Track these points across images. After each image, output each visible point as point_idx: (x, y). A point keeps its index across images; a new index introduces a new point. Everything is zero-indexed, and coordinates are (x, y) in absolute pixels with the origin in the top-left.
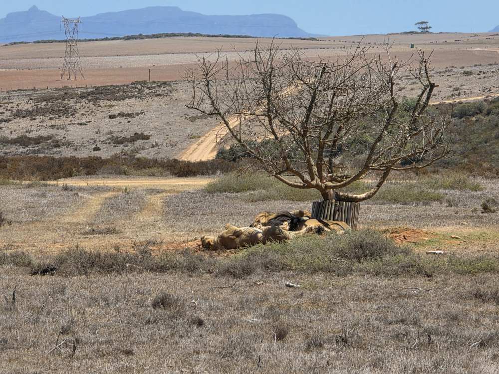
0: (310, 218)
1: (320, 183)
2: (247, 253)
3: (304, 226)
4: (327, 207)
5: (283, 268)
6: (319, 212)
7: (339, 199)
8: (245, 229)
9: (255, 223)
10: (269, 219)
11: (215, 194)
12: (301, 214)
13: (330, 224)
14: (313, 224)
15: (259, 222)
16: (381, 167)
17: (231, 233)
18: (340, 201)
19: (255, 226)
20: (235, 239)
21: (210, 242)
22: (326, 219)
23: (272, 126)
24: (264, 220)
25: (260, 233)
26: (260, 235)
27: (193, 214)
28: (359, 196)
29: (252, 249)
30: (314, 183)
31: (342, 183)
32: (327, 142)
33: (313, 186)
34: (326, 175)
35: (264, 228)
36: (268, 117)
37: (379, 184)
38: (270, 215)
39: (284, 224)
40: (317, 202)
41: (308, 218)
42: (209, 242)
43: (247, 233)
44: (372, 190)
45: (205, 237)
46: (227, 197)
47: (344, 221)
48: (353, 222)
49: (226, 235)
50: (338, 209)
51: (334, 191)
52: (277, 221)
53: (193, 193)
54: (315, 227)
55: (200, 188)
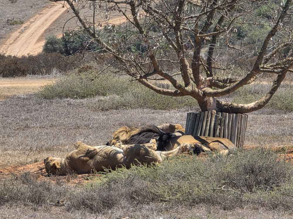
0: (183, 134)
1: (197, 90)
2: (106, 179)
3: (176, 145)
4: (205, 119)
5: (153, 199)
6: (196, 127)
7: (221, 108)
8: (100, 148)
9: (114, 141)
10: (132, 135)
11: (54, 101)
12: (172, 128)
13: (209, 141)
14: (188, 141)
15: (118, 138)
16: (274, 68)
17: (82, 153)
18: (222, 112)
19: (113, 144)
20: (87, 161)
21: (56, 165)
22: (204, 135)
23: (136, 16)
24: (124, 137)
25: (120, 153)
26: (120, 156)
27: (27, 127)
28: (246, 106)
29: (113, 174)
30: (189, 88)
31: (225, 89)
32: (205, 36)
33: (188, 93)
34: (204, 79)
35: (125, 147)
36: (131, 5)
37: (272, 90)
38: (132, 130)
39: (151, 142)
40: (193, 113)
41: (181, 134)
42: (54, 164)
43: (103, 153)
44: (263, 99)
45: (50, 159)
46: (69, 104)
47: (228, 138)
48: (238, 139)
49: (76, 156)
50: (220, 122)
51: (214, 99)
52: (141, 138)
53: (24, 99)
54: (191, 145)
55: (32, 92)
